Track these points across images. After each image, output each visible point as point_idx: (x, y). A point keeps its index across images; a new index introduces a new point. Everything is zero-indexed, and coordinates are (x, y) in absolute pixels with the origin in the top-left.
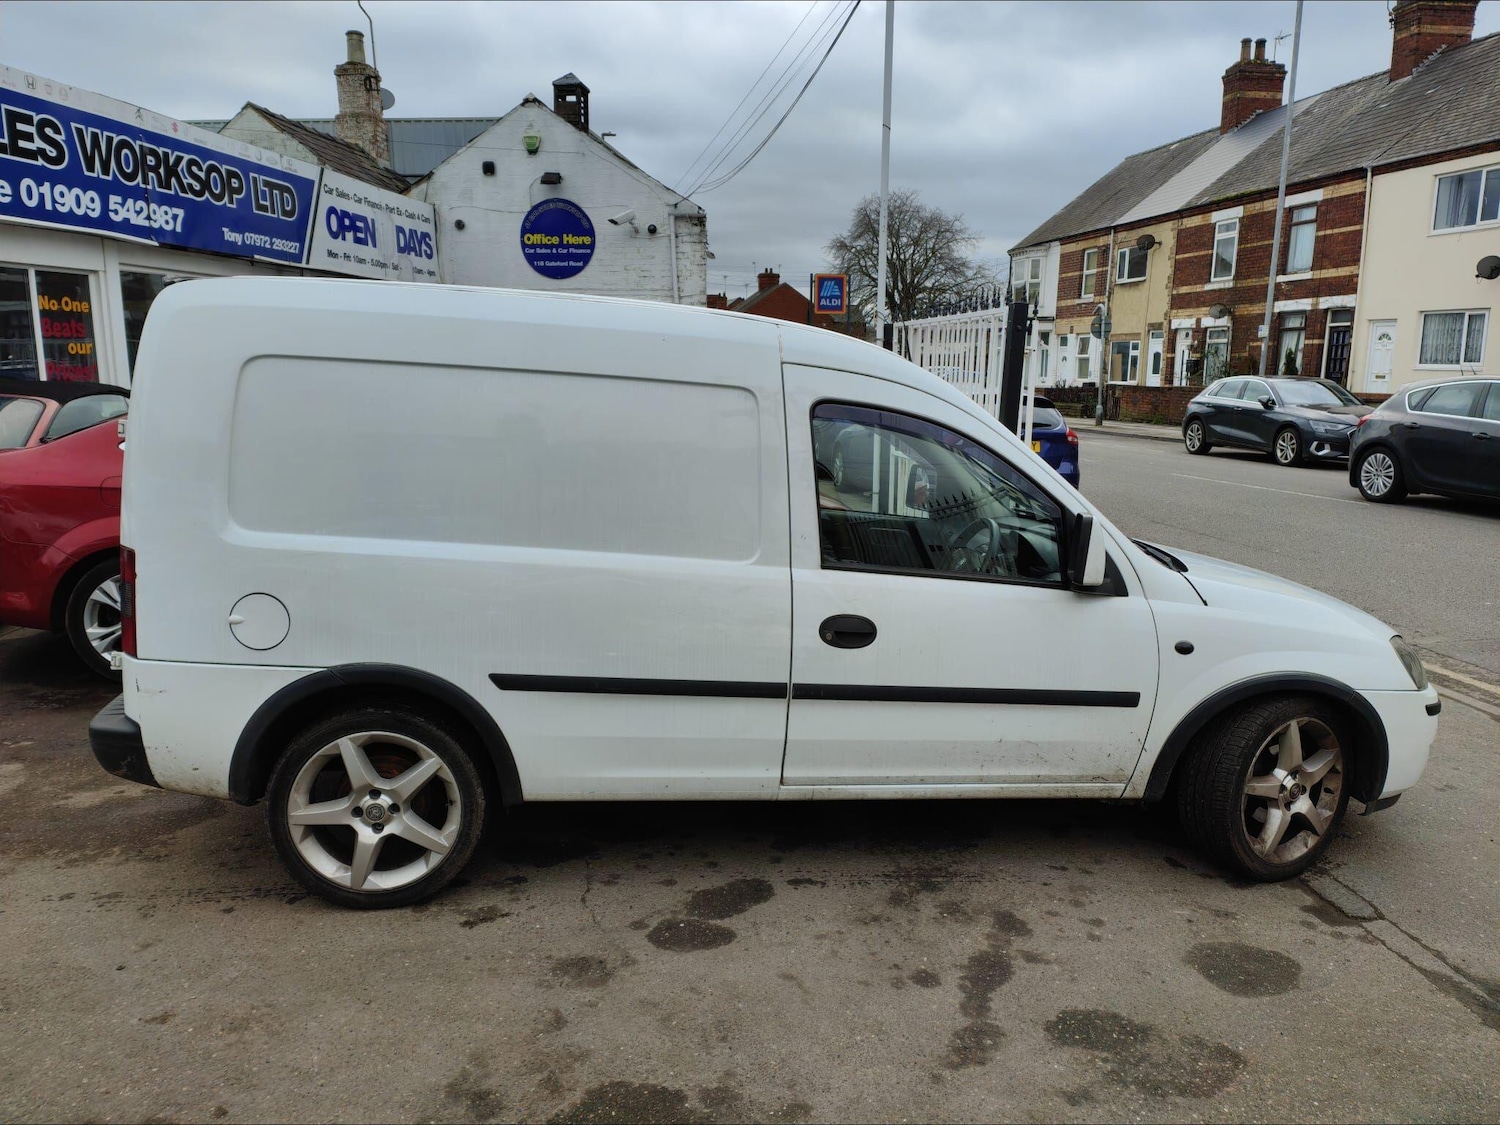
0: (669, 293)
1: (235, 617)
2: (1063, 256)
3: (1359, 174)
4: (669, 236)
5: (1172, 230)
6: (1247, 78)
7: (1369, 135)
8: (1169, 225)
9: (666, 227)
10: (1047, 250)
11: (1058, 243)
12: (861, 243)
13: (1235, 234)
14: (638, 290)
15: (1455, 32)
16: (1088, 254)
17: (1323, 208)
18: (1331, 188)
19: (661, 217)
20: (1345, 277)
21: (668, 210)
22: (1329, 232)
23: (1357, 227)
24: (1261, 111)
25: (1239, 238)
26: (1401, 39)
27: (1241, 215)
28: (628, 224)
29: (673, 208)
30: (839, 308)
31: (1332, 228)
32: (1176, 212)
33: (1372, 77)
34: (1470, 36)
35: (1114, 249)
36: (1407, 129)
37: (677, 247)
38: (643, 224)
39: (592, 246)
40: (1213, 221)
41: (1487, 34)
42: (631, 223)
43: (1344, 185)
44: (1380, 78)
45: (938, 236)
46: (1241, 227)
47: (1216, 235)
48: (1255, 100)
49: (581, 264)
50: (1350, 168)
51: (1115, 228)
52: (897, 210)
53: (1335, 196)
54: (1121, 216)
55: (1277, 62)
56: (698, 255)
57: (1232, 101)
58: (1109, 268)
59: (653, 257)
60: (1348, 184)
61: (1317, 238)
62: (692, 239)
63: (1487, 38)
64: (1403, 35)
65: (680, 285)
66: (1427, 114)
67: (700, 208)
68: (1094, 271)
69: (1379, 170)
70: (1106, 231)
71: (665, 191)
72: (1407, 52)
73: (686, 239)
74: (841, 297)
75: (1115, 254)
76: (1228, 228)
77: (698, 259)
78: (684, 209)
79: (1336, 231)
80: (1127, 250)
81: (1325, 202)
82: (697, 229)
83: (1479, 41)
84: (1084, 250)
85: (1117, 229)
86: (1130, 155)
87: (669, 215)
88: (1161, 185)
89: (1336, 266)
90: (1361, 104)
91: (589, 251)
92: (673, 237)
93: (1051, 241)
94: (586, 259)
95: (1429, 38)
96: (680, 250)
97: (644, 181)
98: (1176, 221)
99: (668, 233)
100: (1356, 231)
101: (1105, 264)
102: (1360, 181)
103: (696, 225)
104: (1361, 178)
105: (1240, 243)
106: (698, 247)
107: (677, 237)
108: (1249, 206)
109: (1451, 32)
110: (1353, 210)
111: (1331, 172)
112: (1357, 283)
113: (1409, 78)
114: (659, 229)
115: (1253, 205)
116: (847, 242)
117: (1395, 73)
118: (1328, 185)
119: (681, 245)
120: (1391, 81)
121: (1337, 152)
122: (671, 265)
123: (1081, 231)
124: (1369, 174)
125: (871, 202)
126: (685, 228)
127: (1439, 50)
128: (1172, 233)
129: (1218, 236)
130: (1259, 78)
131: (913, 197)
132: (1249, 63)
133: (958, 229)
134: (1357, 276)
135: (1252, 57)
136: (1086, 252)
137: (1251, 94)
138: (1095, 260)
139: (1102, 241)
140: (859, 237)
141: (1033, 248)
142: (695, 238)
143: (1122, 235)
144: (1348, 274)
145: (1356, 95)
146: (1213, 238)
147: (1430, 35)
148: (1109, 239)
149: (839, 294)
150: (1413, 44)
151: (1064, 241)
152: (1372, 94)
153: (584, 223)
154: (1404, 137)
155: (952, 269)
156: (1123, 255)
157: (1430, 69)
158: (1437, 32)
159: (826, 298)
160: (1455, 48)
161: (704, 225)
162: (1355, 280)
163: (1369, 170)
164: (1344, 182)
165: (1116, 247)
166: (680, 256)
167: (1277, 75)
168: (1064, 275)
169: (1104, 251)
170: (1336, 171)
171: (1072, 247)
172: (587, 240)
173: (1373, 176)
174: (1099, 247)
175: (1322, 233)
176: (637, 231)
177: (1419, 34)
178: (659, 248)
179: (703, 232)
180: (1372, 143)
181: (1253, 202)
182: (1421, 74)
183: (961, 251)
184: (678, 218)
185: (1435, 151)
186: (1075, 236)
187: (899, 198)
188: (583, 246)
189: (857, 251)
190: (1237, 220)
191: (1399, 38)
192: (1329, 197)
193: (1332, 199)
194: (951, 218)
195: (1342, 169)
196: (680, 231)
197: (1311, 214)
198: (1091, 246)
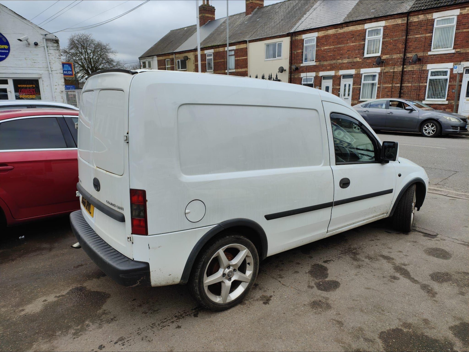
0: (46, 69)
1: (187, 211)
2: (158, 61)
3: (245, 42)
4: (44, 47)
5: (193, 55)
6: (205, 10)
7: (245, 31)
8: (192, 53)
9: (42, 43)
10: (153, 58)
11: (156, 56)
12: (73, 51)
13: (212, 57)
14: (32, 68)
15: (260, 3)
16: (167, 61)
17: (236, 51)
18: (237, 46)
19: (39, 39)
20: (244, 71)
21: (42, 37)
22: (238, 58)
23: (246, 57)
24: (210, 20)
25: (214, 59)
26: (248, 3)
27: (213, 52)
28: (26, 41)
29: (44, 36)
30: (72, 75)
31: (239, 57)
32: (193, 49)
33: (240, 14)
34: (263, 5)
35: (175, 59)
36: (255, 30)
37: (48, 51)
38: (32, 42)
39: (9, 49)
40: (205, 53)
41: (268, 5)
42: (27, 41)
43: (241, 45)
44: (242, 14)
45: (101, 50)
46: (214, 55)
47: (207, 57)
48: (208, 17)
49: (4, 56)
50: (242, 40)
51: (175, 53)
52: (85, 40)
53: (239, 48)
54: (176, 49)
55: (212, 6)
56: (57, 55)
57: (202, 16)
58: (175, 65)
59: (38, 55)
60: (242, 45)
61: (235, 60)
62: (54, 48)
63: (269, 6)
64: (248, 2)
65: (51, 66)
66: (259, 26)
67: (56, 37)
68: (170, 66)
69: (250, 41)
70: (172, 54)
71: (40, 29)
72: (249, 7)
73: (51, 48)
74: (72, 71)
75: (176, 61)
76: (210, 55)
77: (58, 56)
78: (49, 37)
79: (240, 58)
80: (180, 60)
81: (237, 50)
82: (56, 45)
83: (266, 6)
84: (165, 59)
85: (176, 53)
86: (172, 30)
87: (43, 38)
88: (186, 40)
89: (241, 68)
90: (239, 21)
91: (7, 51)
92: (46, 47)
93: (154, 56)
94: (7, 55)
95: (254, 4)
96: (49, 52)
97: (30, 24)
98: (194, 52)
99: (43, 45)
100: (246, 58)
101: (173, 64)
102: (245, 44)
103: (55, 43)
104: (246, 43)
105: (214, 60)
106: (57, 51)
107: (47, 47)
108: (215, 49)
109: (259, 3)
110: (244, 52)
111: (237, 41)
112: (247, 73)
113: (250, 15)
114: (39, 44)
115: (216, 49)
116: (67, 50)
117: (247, 13)
118: (237, 45)
119: (49, 50)
120: (246, 15)
121: (237, 35)
122: (46, 58)
123: (163, 53)
124: (248, 42)
125: (74, 37)
126: (50, 44)
127: (257, 8)
128: (193, 56)
129: (207, 58)
130: (208, 10)
131: (90, 36)
132: (205, 5)
133: (108, 48)
134: (247, 71)
135: (206, 4)
136: (166, 60)
137: (207, 15)
138: (169, 63)
139: (171, 57)
140: (72, 49)
141: (147, 58)
142: (55, 48)
143: (177, 55)
144: (245, 70)
145: (237, 19)
146: (206, 58)
147: (255, 3)
148: (174, 56)
149: (71, 69)
150: (251, 5)
151: (158, 56)
152: (242, 19)
153: (3, 39)
154: (255, 32)
155: (108, 62)
156: (178, 62)
157: (256, 13)
158: (256, 2)
159: (66, 71)
160: (261, 8)
161: (58, 43)
162: (247, 72)
163: (248, 41)
164: (241, 44)
165: (176, 59)
166: (49, 54)
167: (213, 10)
168: (159, 67)
169: (172, 60)
170: (239, 41)
171: (161, 58)
172: (6, 47)
173: (249, 43)
174: (170, 59)
175: (236, 59)
176: (29, 44)
177: (252, 2)
178: (39, 51)
179: (58, 46)
180: (246, 33)
181: (216, 48)
182: (254, 14)
183: (111, 56)
184: (47, 40)
185: (264, 37)
186: (162, 54)
187: (85, 36)
188: (4, 49)
189: (72, 54)
190: (212, 53)
191: (247, 3)
192: (237, 48)
193: (238, 49)
194: (105, 45)
195: (240, 41)
196: (48, 45)
197: (233, 53)
198: (168, 58)
